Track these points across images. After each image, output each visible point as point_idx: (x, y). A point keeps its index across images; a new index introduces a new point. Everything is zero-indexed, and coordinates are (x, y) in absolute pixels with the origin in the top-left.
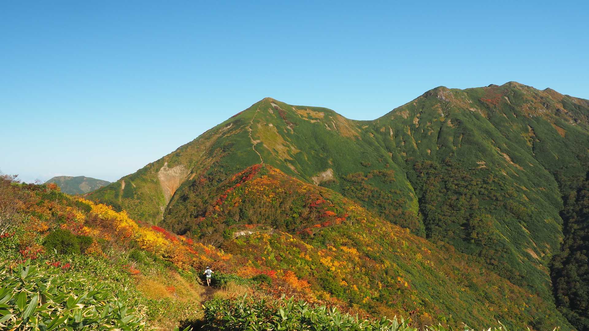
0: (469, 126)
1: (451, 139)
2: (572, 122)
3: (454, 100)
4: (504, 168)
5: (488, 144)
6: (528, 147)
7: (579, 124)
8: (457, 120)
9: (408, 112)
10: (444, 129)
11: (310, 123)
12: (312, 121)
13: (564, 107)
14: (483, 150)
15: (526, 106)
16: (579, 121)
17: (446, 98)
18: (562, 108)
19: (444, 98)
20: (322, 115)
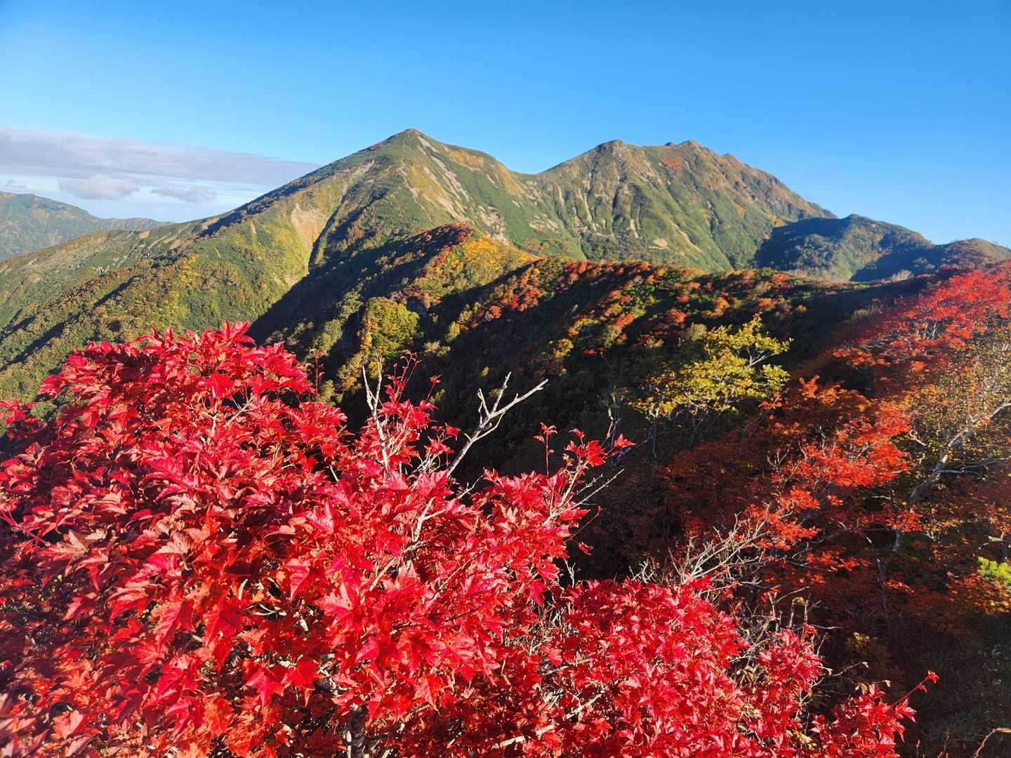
0: (649, 195)
1: (628, 208)
2: (750, 198)
3: (632, 160)
4: (683, 249)
5: (667, 219)
6: (706, 226)
7: (756, 202)
8: (635, 186)
9: (578, 168)
10: (620, 195)
11: (470, 171)
12: (472, 169)
13: (743, 179)
14: (662, 226)
15: (707, 176)
16: (757, 199)
17: (623, 156)
18: (741, 181)
19: (620, 155)
20: (481, 161)
